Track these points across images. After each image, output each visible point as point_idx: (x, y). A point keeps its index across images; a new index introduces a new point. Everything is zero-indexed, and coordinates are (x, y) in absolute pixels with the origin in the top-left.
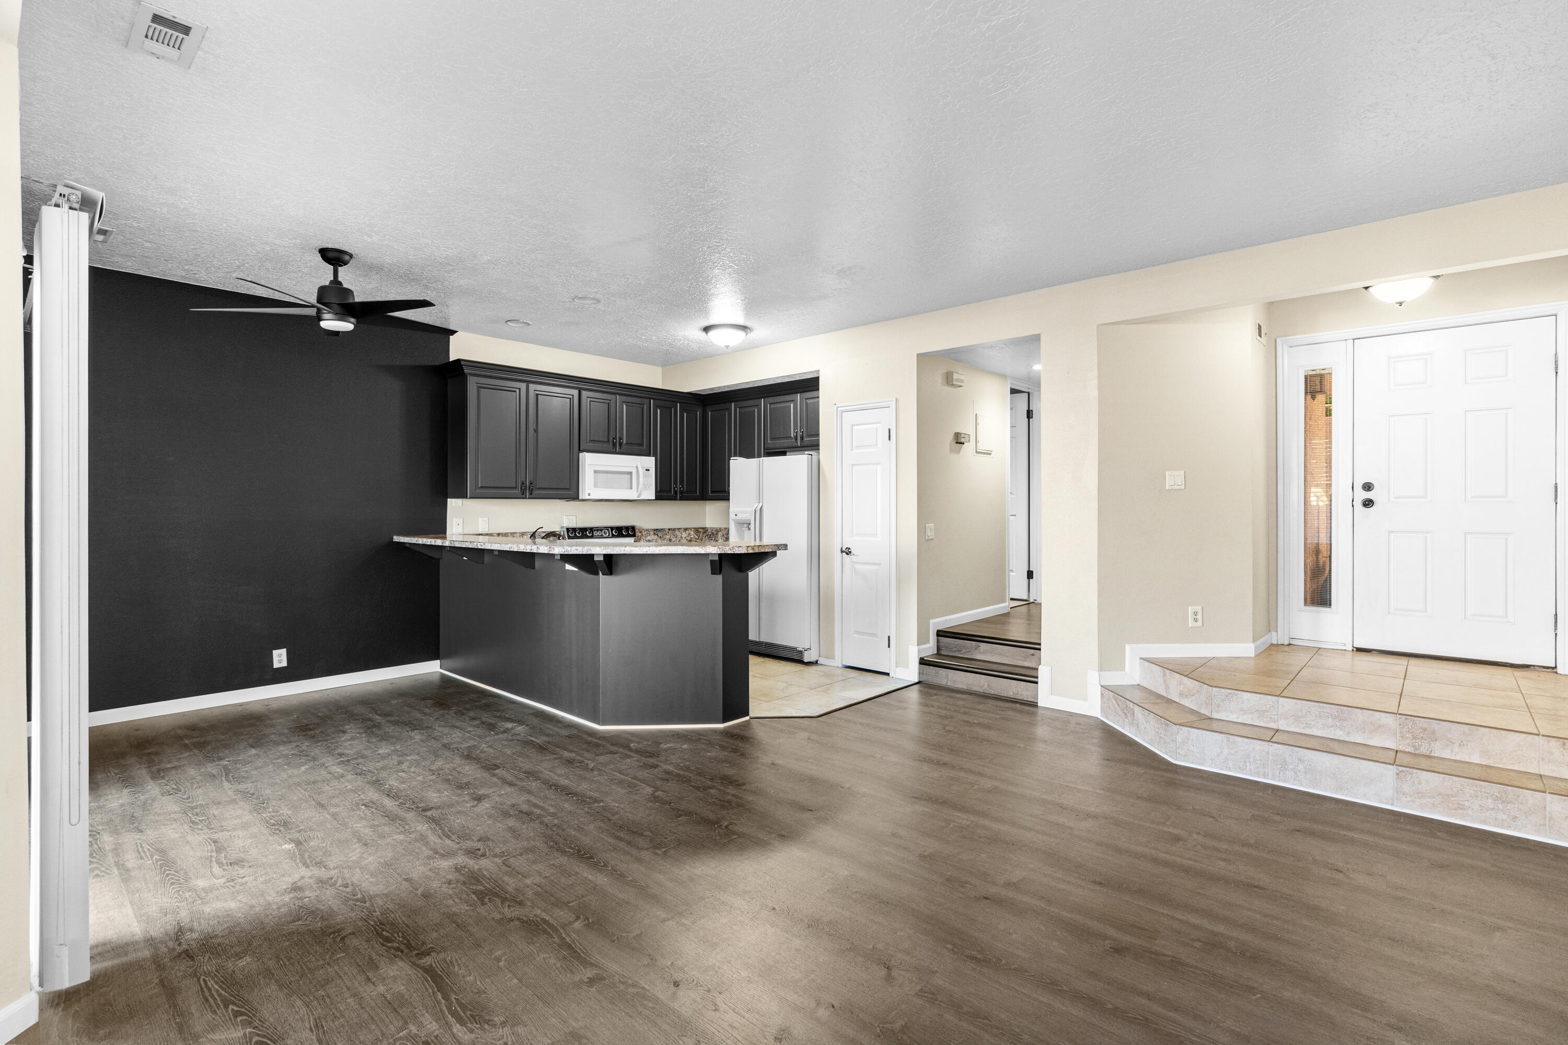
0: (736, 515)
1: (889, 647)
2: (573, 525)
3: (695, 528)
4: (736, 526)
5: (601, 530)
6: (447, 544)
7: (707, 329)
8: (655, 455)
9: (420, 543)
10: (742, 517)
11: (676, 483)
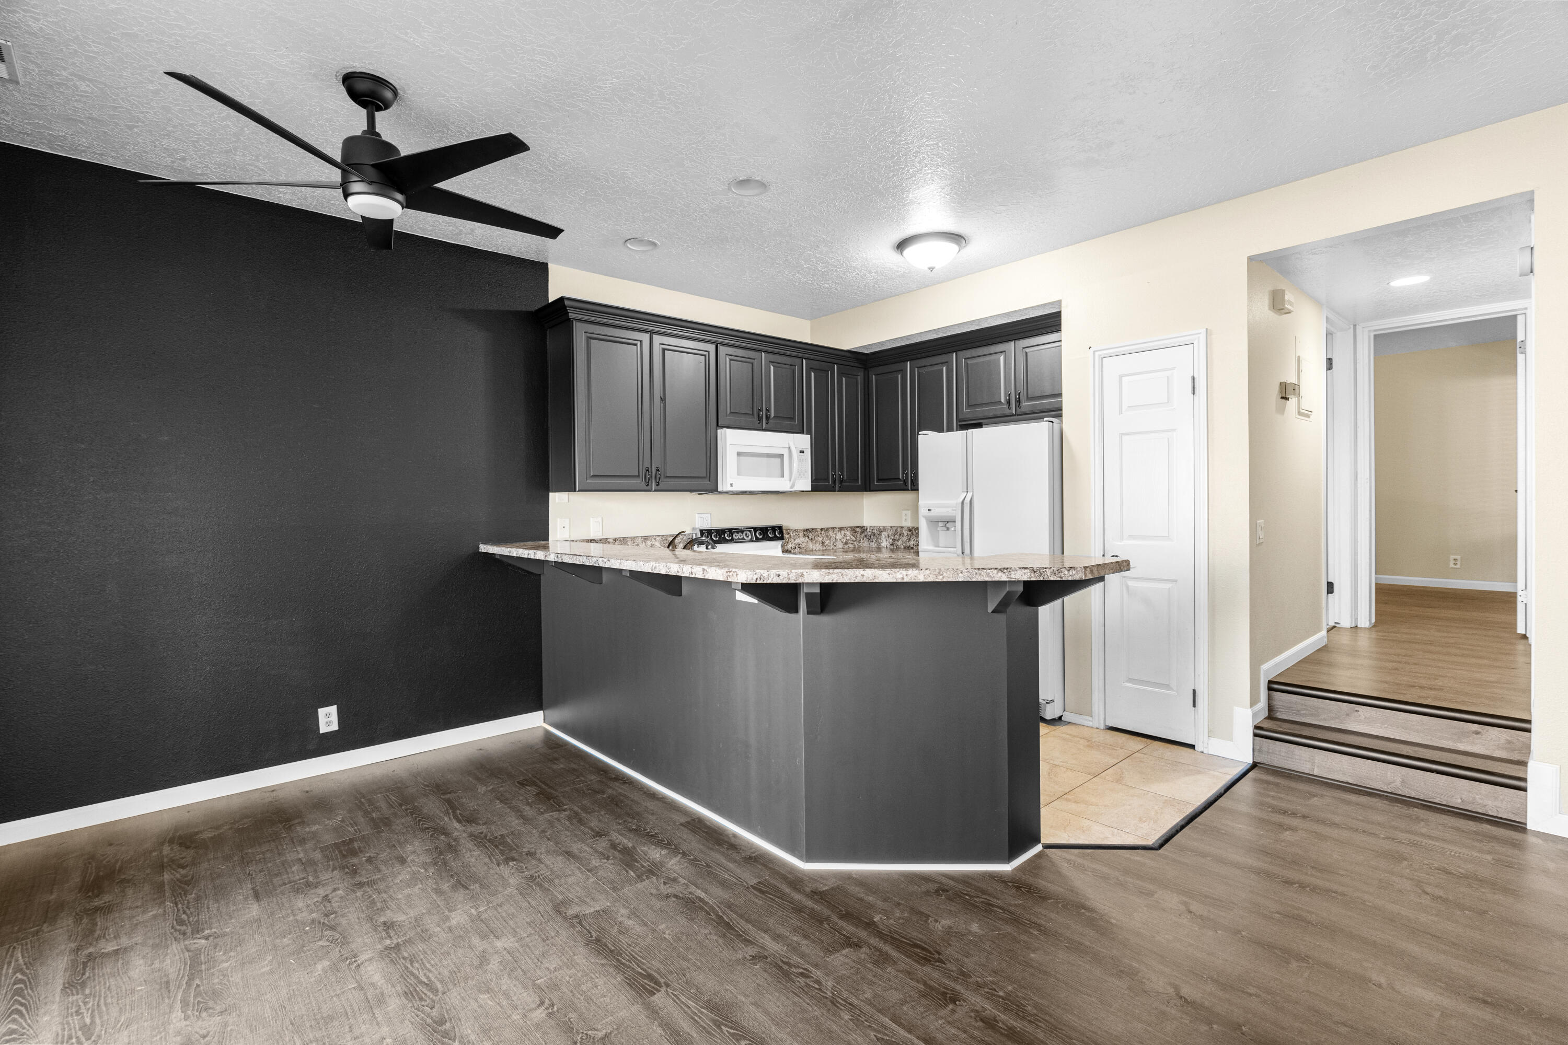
0: (929, 510)
1: (1194, 705)
2: (707, 526)
3: (851, 527)
4: (928, 524)
5: (742, 532)
6: (552, 558)
7: (901, 245)
8: (809, 432)
9: (514, 555)
10: (937, 512)
11: (834, 469)
